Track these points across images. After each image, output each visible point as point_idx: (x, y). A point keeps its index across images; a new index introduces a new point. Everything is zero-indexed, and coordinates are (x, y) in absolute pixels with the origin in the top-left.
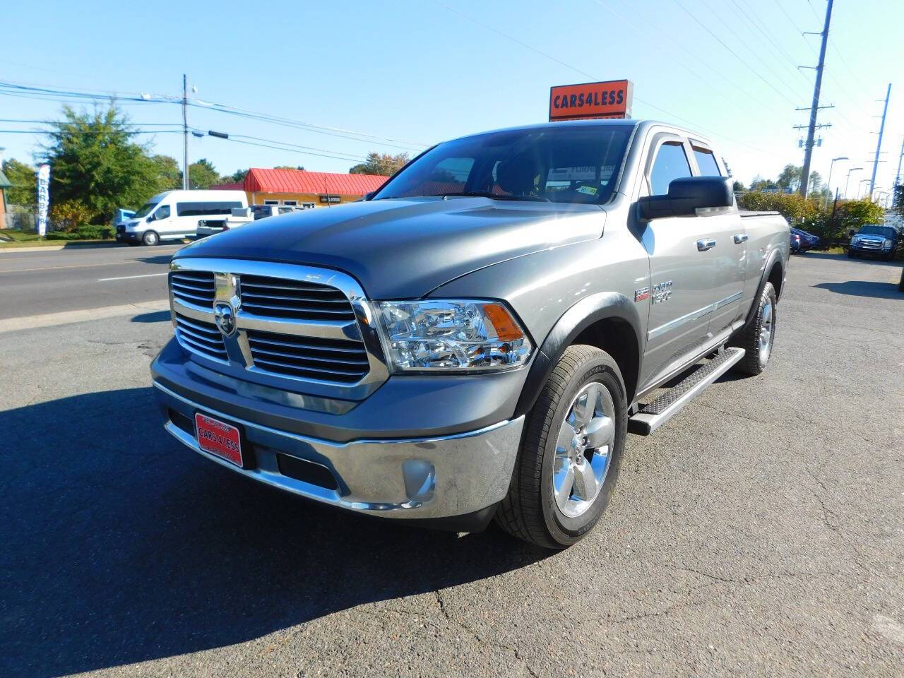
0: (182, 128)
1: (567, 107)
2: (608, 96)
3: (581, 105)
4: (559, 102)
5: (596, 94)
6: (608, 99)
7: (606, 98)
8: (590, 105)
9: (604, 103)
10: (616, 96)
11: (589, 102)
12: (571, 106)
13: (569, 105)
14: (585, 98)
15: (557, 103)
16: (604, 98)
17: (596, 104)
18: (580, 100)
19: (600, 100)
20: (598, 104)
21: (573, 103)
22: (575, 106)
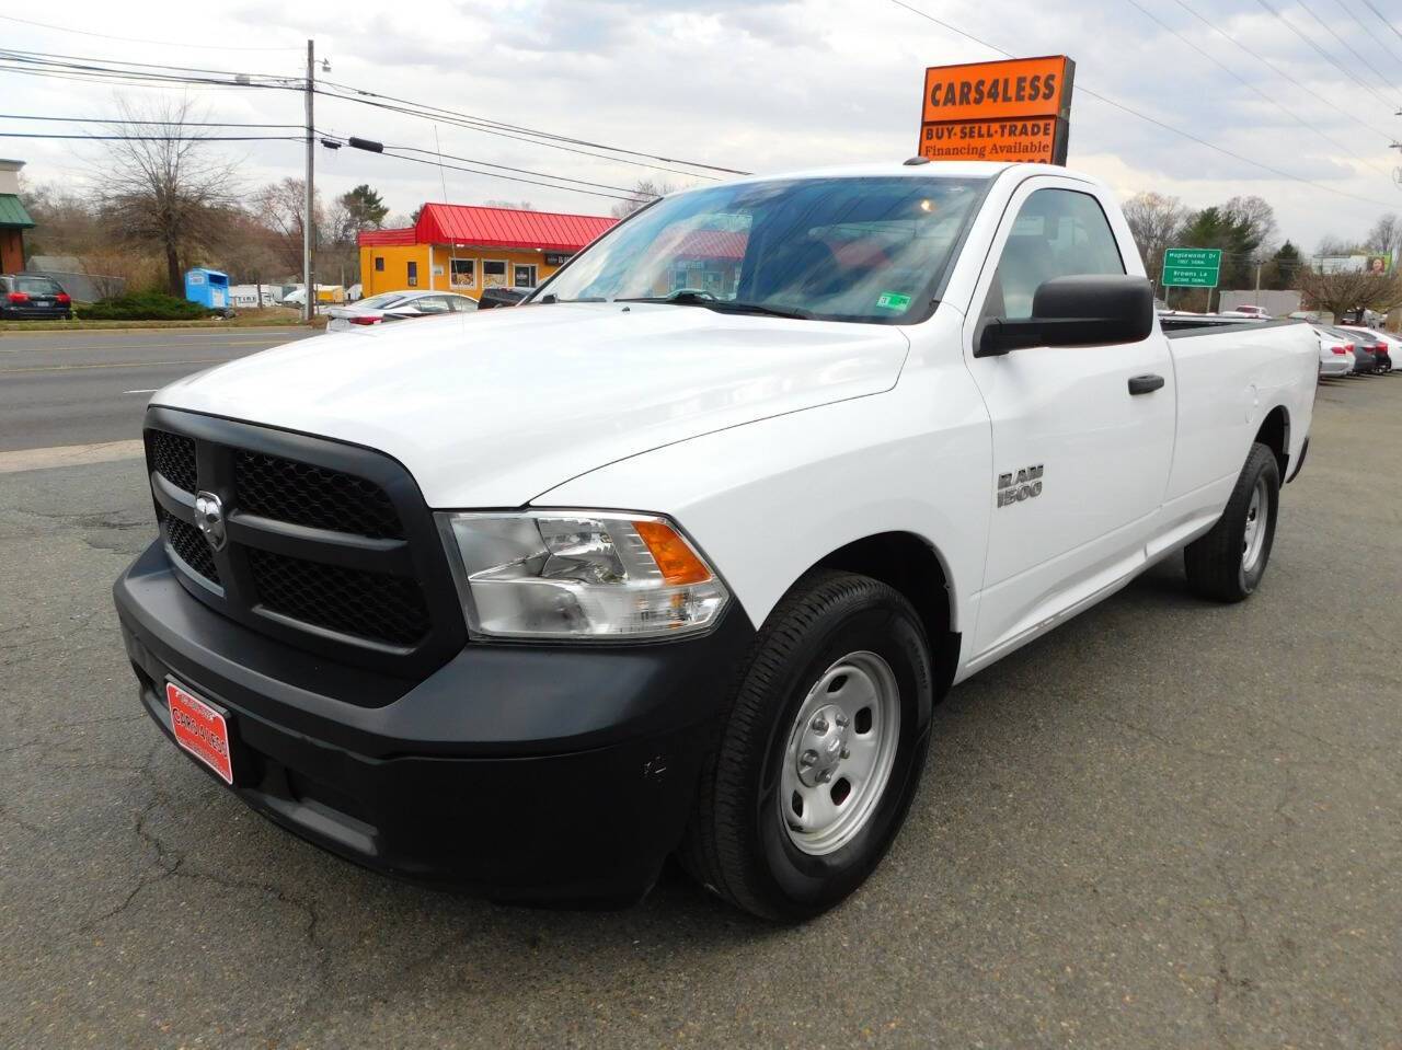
0: (304, 133)
1: (954, 103)
2: (1027, 85)
3: (978, 101)
4: (941, 95)
5: (1006, 81)
6: (1028, 91)
7: (1024, 89)
8: (995, 101)
9: (1020, 98)
10: (1041, 84)
11: (993, 95)
12: (961, 103)
13: (958, 100)
14: (986, 89)
15: (937, 98)
16: (1020, 89)
17: (1006, 99)
18: (978, 90)
19: (1012, 92)
20: (1010, 99)
21: (965, 98)
22: (968, 103)
